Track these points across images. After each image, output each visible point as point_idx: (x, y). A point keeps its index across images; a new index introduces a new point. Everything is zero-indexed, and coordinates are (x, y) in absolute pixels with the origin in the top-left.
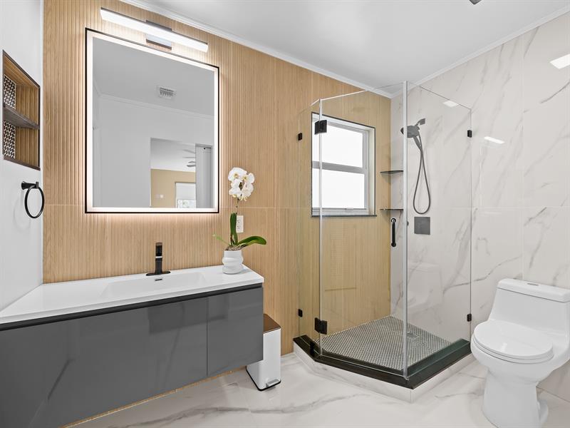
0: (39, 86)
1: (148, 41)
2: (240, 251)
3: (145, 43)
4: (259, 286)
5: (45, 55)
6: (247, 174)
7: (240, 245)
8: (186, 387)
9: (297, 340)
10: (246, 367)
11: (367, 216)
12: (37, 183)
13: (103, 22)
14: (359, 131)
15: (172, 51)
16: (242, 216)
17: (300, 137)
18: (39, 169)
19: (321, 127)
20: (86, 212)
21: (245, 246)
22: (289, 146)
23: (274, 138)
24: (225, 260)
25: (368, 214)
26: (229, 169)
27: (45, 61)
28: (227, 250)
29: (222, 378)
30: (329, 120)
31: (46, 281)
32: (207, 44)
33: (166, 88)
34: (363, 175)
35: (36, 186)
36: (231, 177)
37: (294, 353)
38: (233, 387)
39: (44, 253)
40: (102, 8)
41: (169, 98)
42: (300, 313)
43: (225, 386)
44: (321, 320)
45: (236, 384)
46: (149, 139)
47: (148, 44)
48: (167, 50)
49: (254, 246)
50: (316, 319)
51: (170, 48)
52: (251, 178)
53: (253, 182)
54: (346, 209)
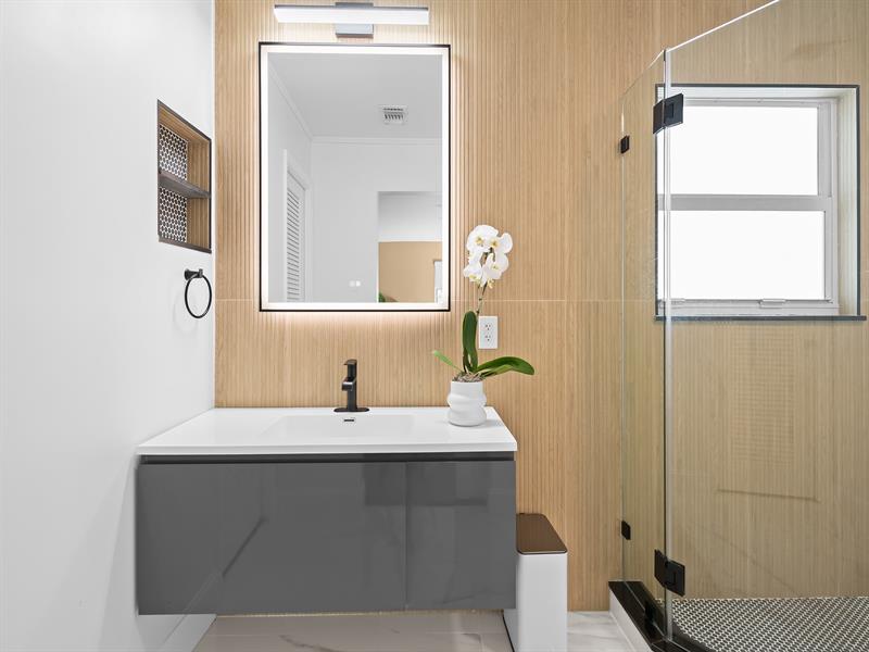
0: (209, 140)
1: (340, 36)
2: (480, 383)
3: (335, 40)
4: (506, 457)
5: (217, 95)
6: (499, 235)
7: (480, 373)
8: (394, 613)
9: (619, 588)
10: (502, 611)
11: (832, 319)
12: (201, 270)
13: (281, 26)
14: (802, 105)
15: (375, 41)
16: (496, 318)
17: (624, 145)
18: (210, 252)
19: (669, 113)
20: (261, 310)
21: (489, 374)
22: (597, 169)
23: (563, 159)
24: (452, 398)
25: (836, 314)
26: (471, 229)
27: (217, 104)
28: (456, 379)
29: (456, 617)
30: (687, 92)
31: (219, 405)
32: (427, 9)
33: (393, 107)
34: (819, 215)
35: (199, 275)
36: (471, 245)
37: (611, 614)
38: (472, 641)
39: (217, 366)
40: (276, 6)
41: (399, 121)
42: (626, 531)
43: (459, 635)
44: (670, 557)
45: (478, 638)
46: (375, 195)
47: (340, 41)
48: (366, 41)
49: (511, 376)
50: (657, 553)
51: (370, 36)
52: (506, 243)
53: (508, 250)
54: (759, 301)
